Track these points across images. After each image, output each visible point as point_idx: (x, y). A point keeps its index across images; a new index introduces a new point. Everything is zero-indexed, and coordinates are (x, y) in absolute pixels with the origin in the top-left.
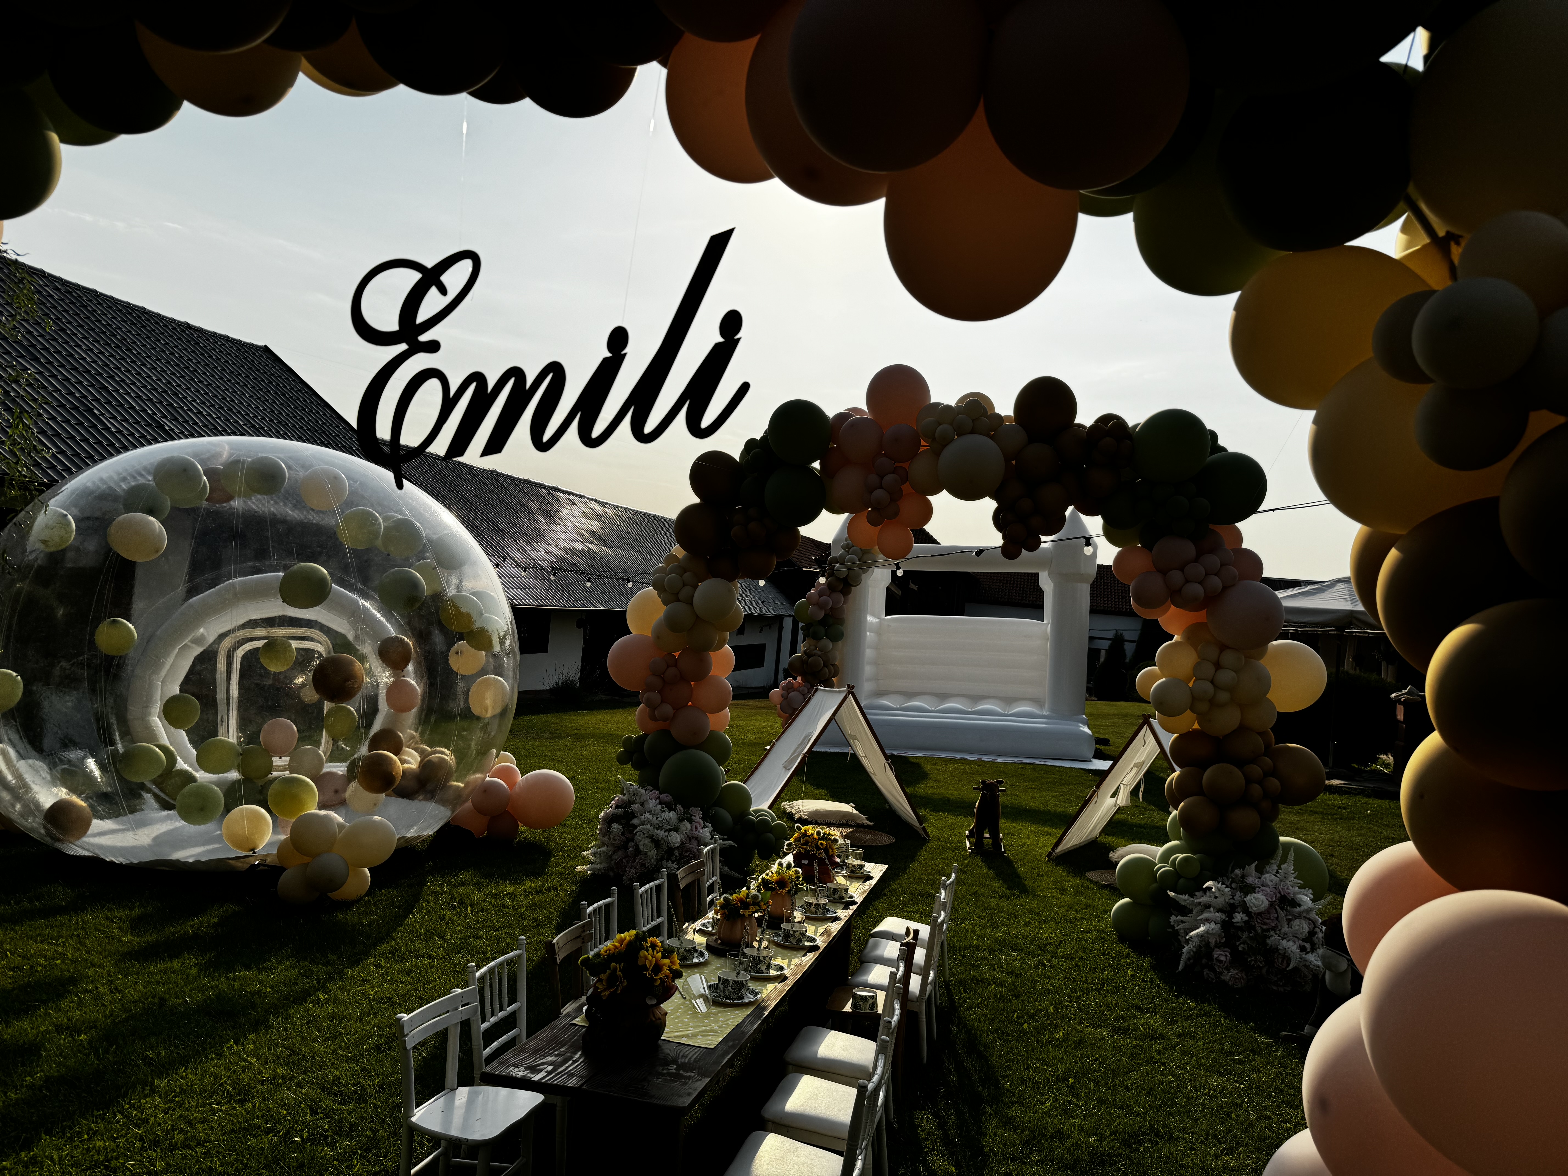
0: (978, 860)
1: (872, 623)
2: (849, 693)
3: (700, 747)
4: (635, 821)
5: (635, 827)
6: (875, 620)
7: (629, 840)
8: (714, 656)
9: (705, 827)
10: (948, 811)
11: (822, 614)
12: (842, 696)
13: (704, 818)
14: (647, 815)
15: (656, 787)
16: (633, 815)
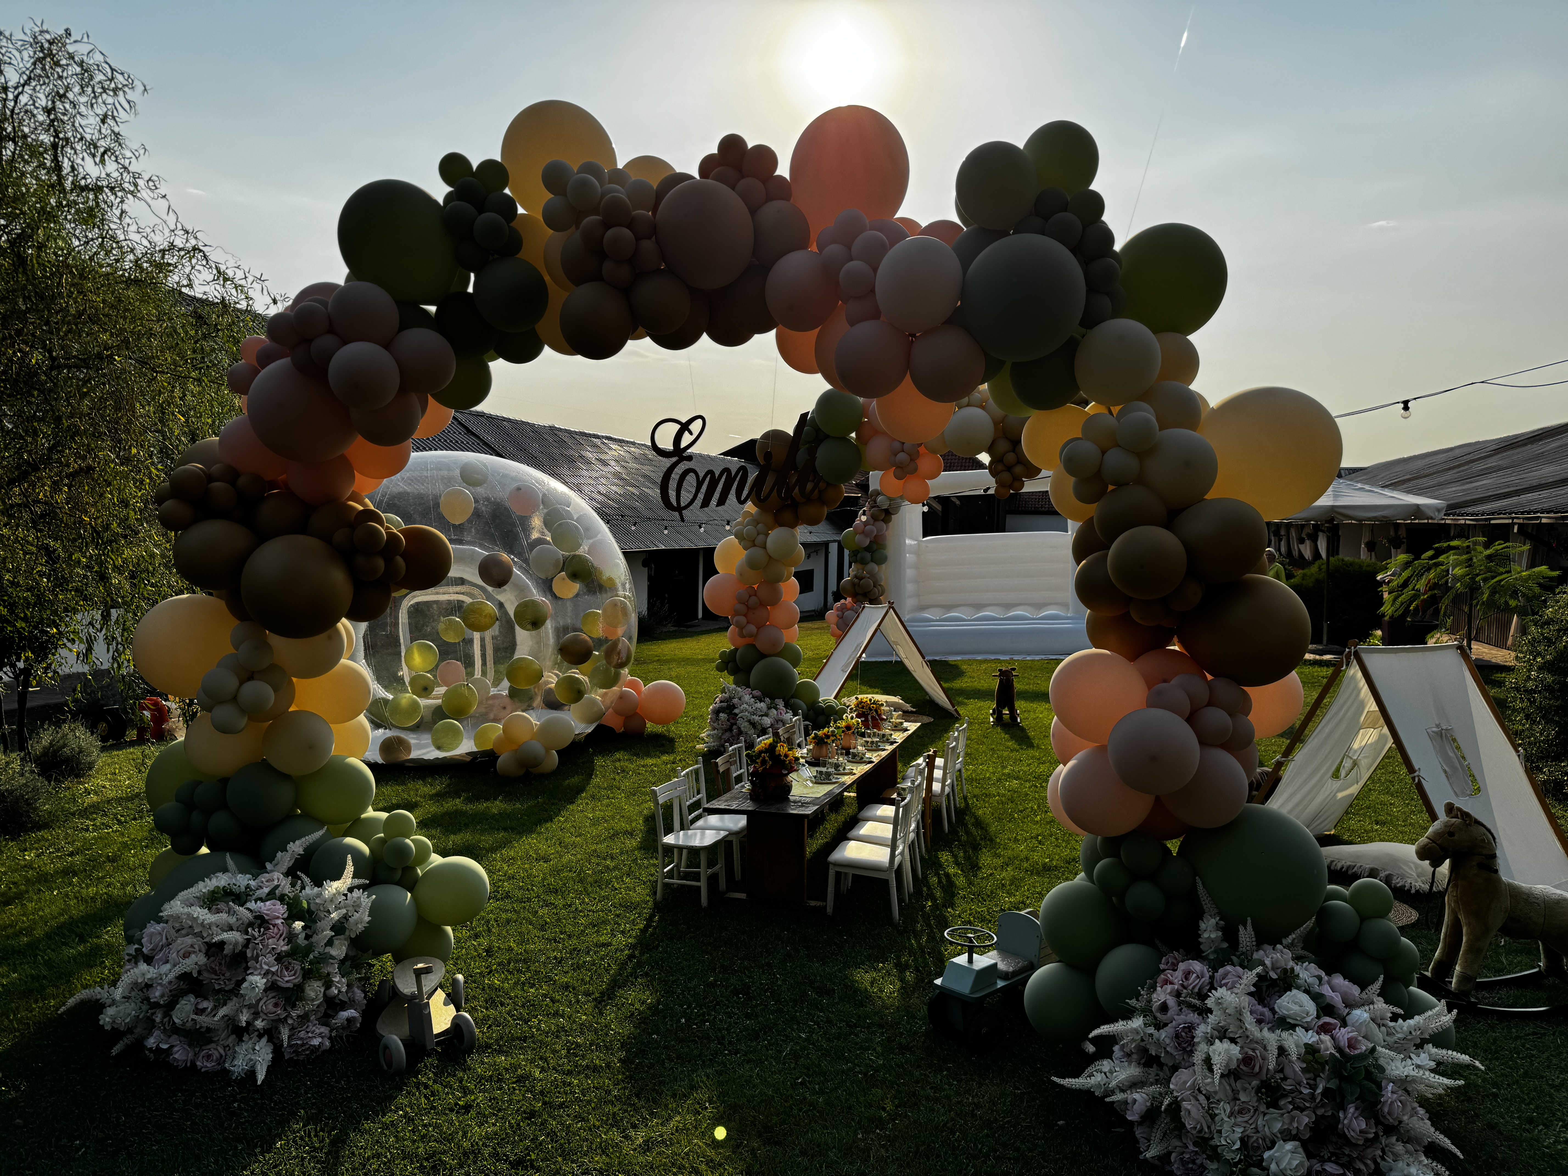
0: (999, 729)
1: (911, 545)
2: (890, 607)
3: (778, 655)
4: (736, 711)
5: (736, 715)
6: (913, 543)
7: (732, 725)
8: (782, 586)
9: (787, 712)
10: (978, 698)
11: (867, 542)
12: (885, 610)
13: (786, 706)
14: (745, 705)
15: (748, 686)
16: (734, 707)
